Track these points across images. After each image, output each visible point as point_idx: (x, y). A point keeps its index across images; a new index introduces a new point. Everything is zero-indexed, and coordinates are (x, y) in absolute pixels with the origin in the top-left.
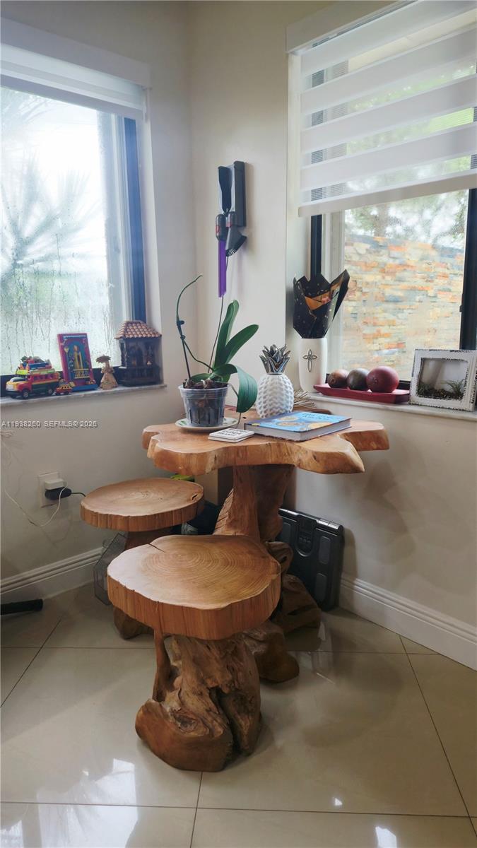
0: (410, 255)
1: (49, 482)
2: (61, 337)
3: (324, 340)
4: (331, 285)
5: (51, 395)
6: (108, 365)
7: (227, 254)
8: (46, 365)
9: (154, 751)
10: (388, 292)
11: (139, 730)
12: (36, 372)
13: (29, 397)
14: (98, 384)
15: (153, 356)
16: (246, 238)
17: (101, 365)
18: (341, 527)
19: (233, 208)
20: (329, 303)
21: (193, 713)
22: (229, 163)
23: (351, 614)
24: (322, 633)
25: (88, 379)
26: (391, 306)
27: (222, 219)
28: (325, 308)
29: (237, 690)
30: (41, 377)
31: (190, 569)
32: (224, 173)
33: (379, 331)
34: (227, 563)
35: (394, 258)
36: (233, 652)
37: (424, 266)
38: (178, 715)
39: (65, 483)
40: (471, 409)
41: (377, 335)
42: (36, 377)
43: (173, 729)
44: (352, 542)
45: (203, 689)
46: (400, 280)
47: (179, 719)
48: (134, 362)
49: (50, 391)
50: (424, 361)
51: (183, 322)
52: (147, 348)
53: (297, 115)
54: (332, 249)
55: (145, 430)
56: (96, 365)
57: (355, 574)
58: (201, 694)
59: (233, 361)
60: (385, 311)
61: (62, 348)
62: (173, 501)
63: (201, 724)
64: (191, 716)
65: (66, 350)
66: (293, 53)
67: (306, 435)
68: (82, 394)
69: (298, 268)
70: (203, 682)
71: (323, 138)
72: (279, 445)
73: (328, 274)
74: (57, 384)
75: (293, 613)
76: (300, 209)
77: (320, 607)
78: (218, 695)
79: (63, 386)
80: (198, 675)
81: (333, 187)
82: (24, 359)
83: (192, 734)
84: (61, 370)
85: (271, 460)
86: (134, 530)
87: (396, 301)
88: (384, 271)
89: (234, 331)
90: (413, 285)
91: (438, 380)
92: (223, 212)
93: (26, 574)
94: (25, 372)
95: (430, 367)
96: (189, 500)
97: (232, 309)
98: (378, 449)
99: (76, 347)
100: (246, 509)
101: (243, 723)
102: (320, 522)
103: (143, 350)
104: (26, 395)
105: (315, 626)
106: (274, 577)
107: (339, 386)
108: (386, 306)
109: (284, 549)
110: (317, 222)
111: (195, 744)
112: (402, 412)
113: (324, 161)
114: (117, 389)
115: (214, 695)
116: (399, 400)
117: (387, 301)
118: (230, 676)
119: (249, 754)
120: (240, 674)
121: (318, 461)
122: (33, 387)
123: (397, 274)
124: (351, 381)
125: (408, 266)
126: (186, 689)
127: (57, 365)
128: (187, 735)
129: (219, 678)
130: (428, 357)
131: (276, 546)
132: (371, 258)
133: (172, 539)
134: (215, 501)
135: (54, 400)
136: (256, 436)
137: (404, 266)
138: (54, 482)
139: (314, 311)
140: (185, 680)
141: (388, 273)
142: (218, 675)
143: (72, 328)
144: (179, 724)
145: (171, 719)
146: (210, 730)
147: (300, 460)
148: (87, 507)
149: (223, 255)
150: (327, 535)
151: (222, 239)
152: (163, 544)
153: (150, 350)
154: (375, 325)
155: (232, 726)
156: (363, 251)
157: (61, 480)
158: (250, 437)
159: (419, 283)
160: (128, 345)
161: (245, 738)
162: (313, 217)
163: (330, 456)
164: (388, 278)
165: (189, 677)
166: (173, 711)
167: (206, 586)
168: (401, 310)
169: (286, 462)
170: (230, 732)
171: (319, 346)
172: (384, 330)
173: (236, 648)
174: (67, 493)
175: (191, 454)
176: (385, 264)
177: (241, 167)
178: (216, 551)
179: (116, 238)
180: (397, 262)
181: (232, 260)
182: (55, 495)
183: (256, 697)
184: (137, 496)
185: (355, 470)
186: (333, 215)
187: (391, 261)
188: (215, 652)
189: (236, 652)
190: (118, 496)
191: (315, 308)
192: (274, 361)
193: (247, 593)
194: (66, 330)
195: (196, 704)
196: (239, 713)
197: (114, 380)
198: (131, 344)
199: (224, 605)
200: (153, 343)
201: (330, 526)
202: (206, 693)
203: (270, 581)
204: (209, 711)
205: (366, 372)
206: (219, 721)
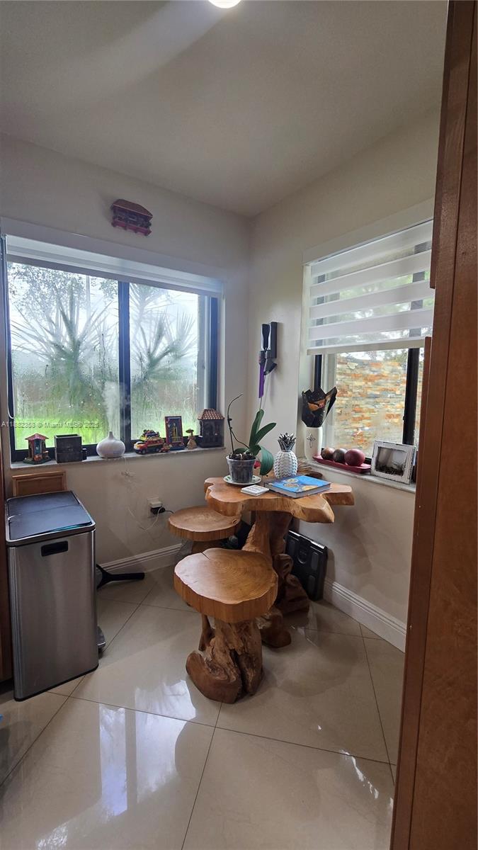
0: (383, 369)
1: (153, 503)
2: (166, 418)
3: (321, 429)
4: (326, 395)
5: (158, 452)
6: (192, 434)
7: (265, 374)
8: (157, 435)
9: (194, 683)
10: (369, 392)
11: (187, 669)
12: (151, 439)
13: (146, 453)
14: (186, 445)
15: (219, 429)
16: (276, 364)
17: (189, 435)
18: (326, 548)
19: (269, 348)
20: (324, 407)
21: (219, 665)
22: (268, 322)
23: (330, 604)
24: (311, 614)
25: (180, 443)
26: (372, 400)
27: (263, 353)
28: (321, 410)
29: (246, 653)
30: (153, 442)
31: (223, 574)
32: (265, 327)
33: (363, 416)
34: (246, 572)
35: (374, 371)
36: (245, 629)
37: (394, 376)
38: (210, 664)
39: (162, 504)
40: (408, 483)
41: (361, 419)
42: (150, 442)
43: (207, 672)
44: (333, 558)
45: (226, 649)
46: (378, 384)
47: (211, 667)
48: (208, 434)
49: (157, 450)
50: (380, 448)
51: (231, 420)
52: (216, 425)
53: (308, 299)
54: (329, 372)
55: (206, 481)
56: (185, 434)
57: (333, 579)
58: (225, 652)
59: (260, 443)
60: (367, 403)
61: (167, 424)
62: (221, 523)
63: (223, 672)
64: (217, 666)
65: (169, 426)
66: (308, 265)
67: (300, 495)
68: (175, 452)
69: (306, 384)
70: (226, 645)
71: (323, 312)
72: (283, 500)
73: (325, 389)
74: (162, 446)
75: (292, 601)
76: (308, 351)
77: (310, 598)
78: (235, 656)
79: (166, 447)
80: (224, 639)
81: (329, 340)
82: (145, 431)
83: (218, 678)
84: (165, 437)
85: (277, 509)
86: (196, 540)
87: (376, 397)
88: (367, 379)
89: (262, 425)
90: (386, 387)
91: (389, 461)
92: (263, 350)
93: (136, 556)
94: (144, 439)
95: (384, 453)
96: (231, 523)
97: (260, 414)
98: (346, 504)
99: (174, 424)
100: (263, 535)
101: (249, 674)
102: (313, 543)
103: (214, 426)
104: (144, 452)
105: (306, 610)
106: (273, 585)
107: (329, 458)
108: (368, 400)
109: (287, 560)
110: (319, 359)
111: (218, 684)
112: (365, 480)
113: (324, 325)
114: (196, 450)
115: (233, 654)
116: (364, 472)
117: (369, 398)
118: (243, 644)
119: (252, 695)
120: (249, 643)
121: (305, 513)
122: (148, 447)
123: (376, 381)
124: (335, 456)
125: (383, 376)
126: (216, 647)
127: (163, 434)
128: (214, 678)
129: (236, 644)
130: (382, 446)
131: (282, 557)
132: (358, 371)
133: (216, 551)
134: (249, 523)
135: (159, 455)
136: (271, 491)
137: (381, 376)
138: (156, 503)
139: (314, 412)
140: (216, 641)
141: (370, 380)
142: (235, 642)
143: (173, 413)
144: (210, 670)
145: (206, 666)
146: (228, 676)
147: (294, 511)
148: (171, 523)
149: (263, 374)
150: (316, 551)
151: (262, 365)
152: (210, 553)
153: (217, 427)
154: (360, 412)
155: (242, 676)
156: (353, 368)
157: (159, 502)
158: (267, 492)
159: (390, 386)
160: (204, 424)
161: (250, 685)
162: (316, 356)
163: (312, 511)
164: (370, 383)
165: (219, 640)
166: (207, 661)
167: (230, 587)
168: (377, 403)
169: (287, 511)
170: (240, 680)
171: (317, 433)
172: (367, 415)
173: (247, 627)
174: (163, 510)
175: (228, 503)
176: (368, 375)
177: (275, 325)
178: (241, 563)
179: (203, 361)
180: (376, 374)
181: (267, 377)
182: (155, 511)
183: (259, 657)
184: (201, 517)
185: (328, 521)
186: (329, 355)
187: (371, 373)
188: (234, 628)
189: (247, 630)
190: (190, 517)
191: (315, 409)
192: (286, 443)
193: (254, 595)
194: (169, 414)
195: (223, 659)
196: (248, 668)
197: (195, 444)
198: (206, 423)
199: (238, 602)
200: (219, 423)
201: (319, 546)
202: (228, 652)
203: (269, 588)
204: (229, 664)
205: (345, 451)
206: (235, 671)
